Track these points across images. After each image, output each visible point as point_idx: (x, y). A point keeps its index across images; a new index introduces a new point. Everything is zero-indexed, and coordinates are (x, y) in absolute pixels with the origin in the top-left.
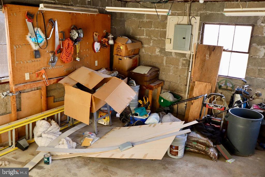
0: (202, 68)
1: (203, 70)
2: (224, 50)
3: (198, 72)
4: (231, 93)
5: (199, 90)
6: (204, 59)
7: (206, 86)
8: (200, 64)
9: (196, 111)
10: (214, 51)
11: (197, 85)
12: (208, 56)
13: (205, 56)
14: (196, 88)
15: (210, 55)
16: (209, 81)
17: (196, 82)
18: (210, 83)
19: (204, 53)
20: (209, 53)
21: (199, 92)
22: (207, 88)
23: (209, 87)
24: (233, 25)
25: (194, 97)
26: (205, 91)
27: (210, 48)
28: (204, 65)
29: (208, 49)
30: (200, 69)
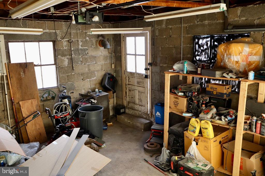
0: (20, 87)
1: (22, 89)
2: (35, 65)
3: (18, 92)
4: (51, 102)
5: (26, 109)
6: (20, 77)
7: (32, 103)
8: (17, 83)
9: (34, 130)
10: (27, 67)
11: (22, 105)
12: (23, 73)
13: (20, 74)
14: (23, 108)
15: (24, 72)
16: (32, 97)
17: (21, 103)
18: (34, 99)
19: (18, 72)
20: (23, 70)
21: (28, 111)
22: (34, 104)
23: (35, 102)
24: (37, 42)
25: (25, 117)
26: (33, 108)
27: (22, 65)
28: (22, 83)
29: (20, 66)
30: (19, 88)
